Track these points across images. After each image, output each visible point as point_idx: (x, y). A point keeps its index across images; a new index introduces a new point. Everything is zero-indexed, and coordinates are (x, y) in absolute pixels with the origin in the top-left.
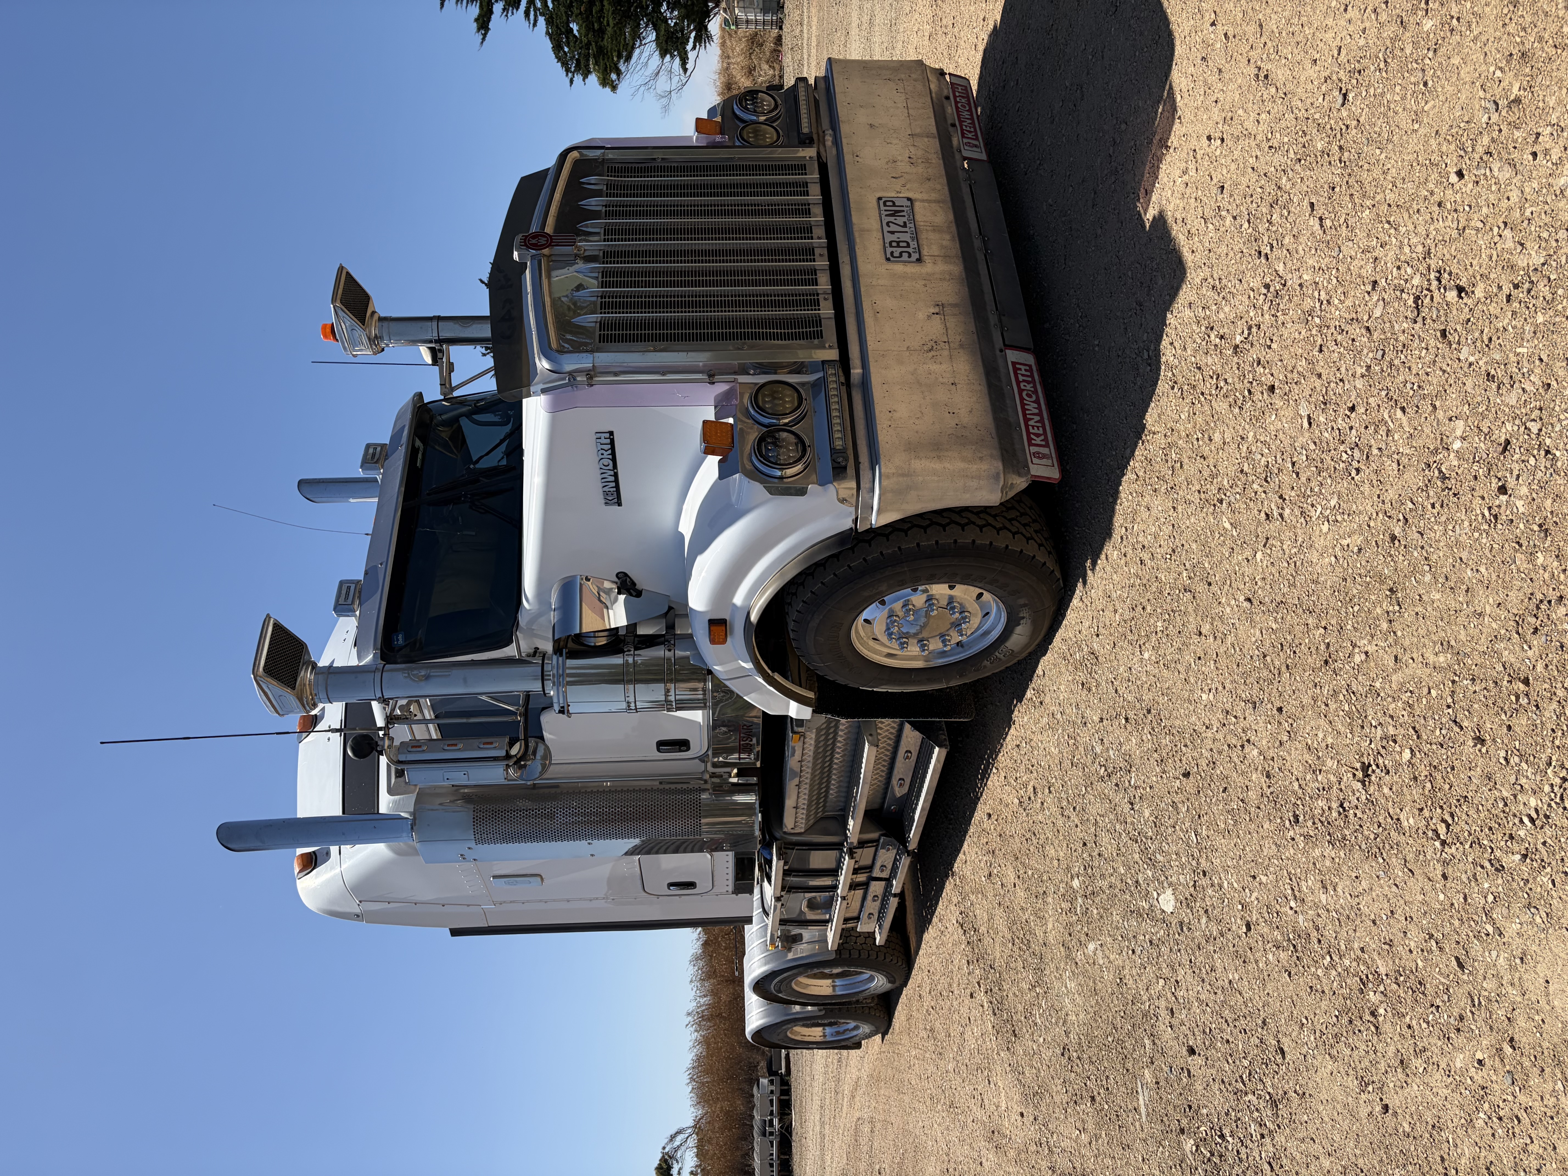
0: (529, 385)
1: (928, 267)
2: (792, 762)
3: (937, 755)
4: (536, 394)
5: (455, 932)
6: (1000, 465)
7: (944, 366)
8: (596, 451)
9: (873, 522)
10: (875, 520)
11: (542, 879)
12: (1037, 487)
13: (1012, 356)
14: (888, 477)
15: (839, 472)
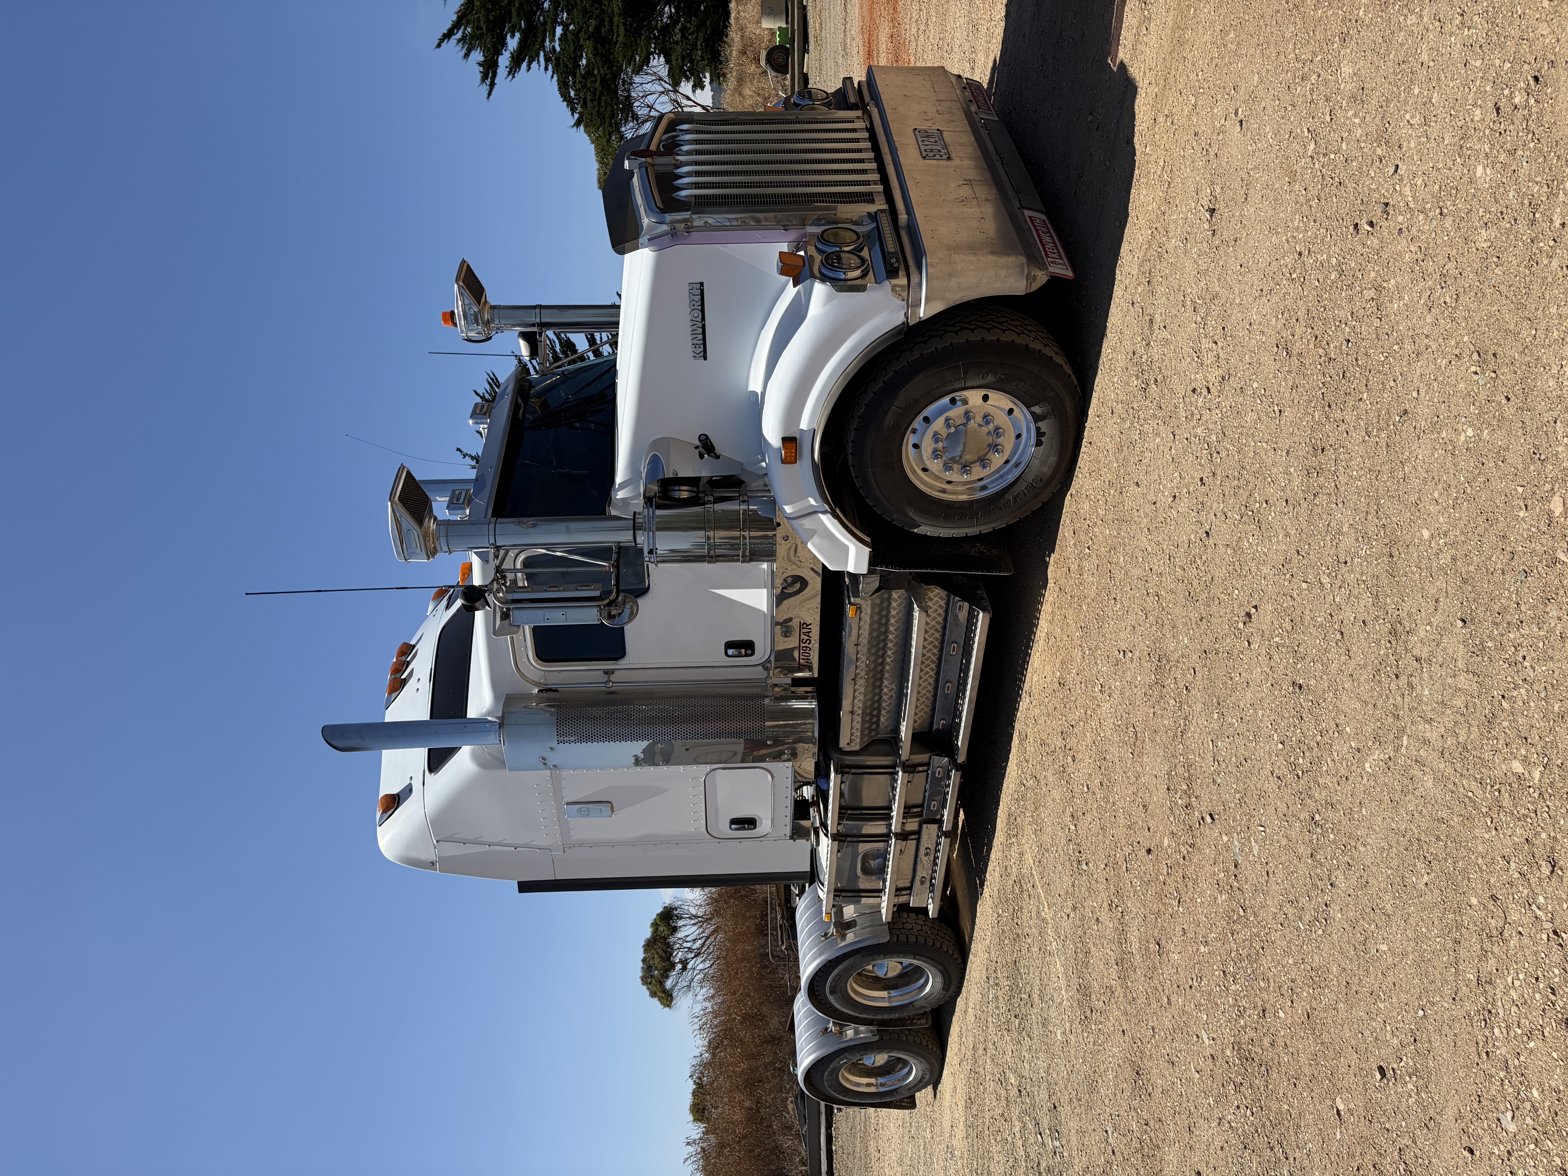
0: (637, 237)
1: (956, 162)
2: (849, 648)
3: (982, 620)
4: (644, 246)
5: (525, 887)
6: (1023, 260)
7: (974, 210)
8: (688, 301)
9: (922, 315)
10: (923, 312)
11: (612, 810)
12: (1054, 281)
13: (1027, 213)
14: (933, 266)
15: (892, 273)
